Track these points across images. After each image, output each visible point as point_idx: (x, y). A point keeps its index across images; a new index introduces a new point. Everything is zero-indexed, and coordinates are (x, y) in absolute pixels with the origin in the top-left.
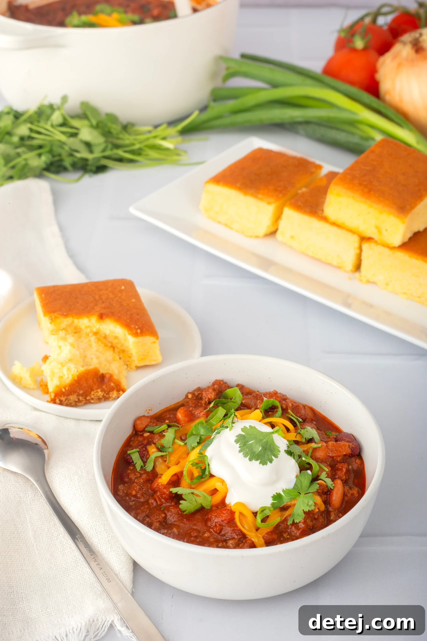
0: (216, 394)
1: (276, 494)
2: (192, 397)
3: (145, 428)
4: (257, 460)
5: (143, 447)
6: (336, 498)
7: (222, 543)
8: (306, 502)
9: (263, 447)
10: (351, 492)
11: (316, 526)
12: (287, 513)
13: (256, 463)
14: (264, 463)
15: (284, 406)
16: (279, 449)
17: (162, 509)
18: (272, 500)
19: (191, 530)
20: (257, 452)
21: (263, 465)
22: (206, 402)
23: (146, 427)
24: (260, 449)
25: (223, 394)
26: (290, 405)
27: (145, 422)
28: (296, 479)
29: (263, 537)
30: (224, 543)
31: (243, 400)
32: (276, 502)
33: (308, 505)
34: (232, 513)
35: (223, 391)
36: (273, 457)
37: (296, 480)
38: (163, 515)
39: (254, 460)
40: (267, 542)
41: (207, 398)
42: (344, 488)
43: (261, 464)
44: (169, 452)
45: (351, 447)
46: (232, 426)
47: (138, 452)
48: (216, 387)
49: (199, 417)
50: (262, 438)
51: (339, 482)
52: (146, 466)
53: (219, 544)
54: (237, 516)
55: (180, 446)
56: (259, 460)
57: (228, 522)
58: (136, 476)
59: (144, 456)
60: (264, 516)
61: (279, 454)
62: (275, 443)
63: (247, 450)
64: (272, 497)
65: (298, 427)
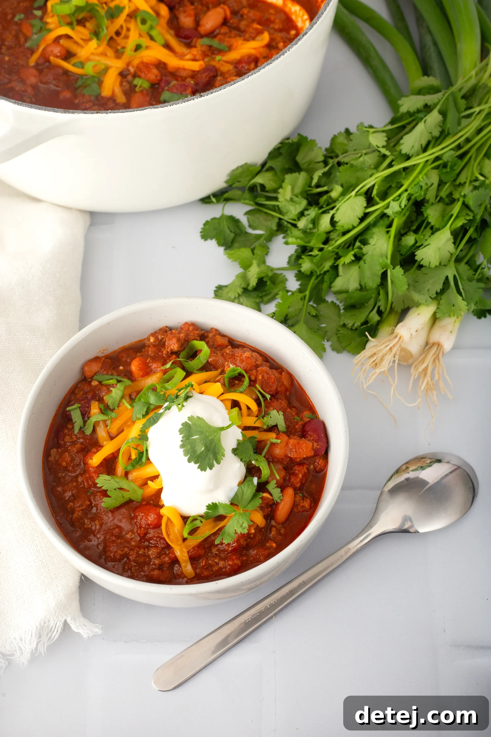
0: (181, 344)
1: (211, 504)
2: (155, 342)
3: (93, 376)
4: (196, 463)
5: (85, 403)
6: (282, 512)
7: (143, 550)
8: (241, 522)
9: (206, 447)
10: (301, 505)
11: (250, 545)
12: (222, 524)
13: (194, 466)
14: (202, 468)
15: (253, 378)
16: (224, 452)
17: (89, 494)
18: (206, 509)
19: (115, 526)
20: (199, 452)
21: (202, 470)
22: (168, 352)
23: (95, 374)
24: (203, 449)
25: (190, 344)
26: (259, 378)
27: (95, 367)
28: (238, 487)
29: (188, 552)
30: (146, 550)
31: (210, 357)
32: (210, 511)
33: (241, 526)
34: (160, 517)
35: (190, 340)
36: (215, 462)
37: (238, 489)
38: (88, 503)
39: (193, 462)
40: (192, 557)
41: (170, 348)
42: (295, 497)
43: (199, 469)
44: (112, 418)
45: (315, 447)
46: (183, 406)
47: (80, 408)
48: (182, 336)
49: (155, 373)
50: (208, 434)
51: (290, 492)
52: (86, 427)
53: (139, 551)
54: (164, 521)
55: (127, 409)
56: (198, 463)
57: (154, 527)
58: (72, 440)
59: (85, 414)
60: (193, 527)
61: (222, 460)
62: (222, 443)
63: (189, 447)
64: (207, 506)
65: (262, 409)
